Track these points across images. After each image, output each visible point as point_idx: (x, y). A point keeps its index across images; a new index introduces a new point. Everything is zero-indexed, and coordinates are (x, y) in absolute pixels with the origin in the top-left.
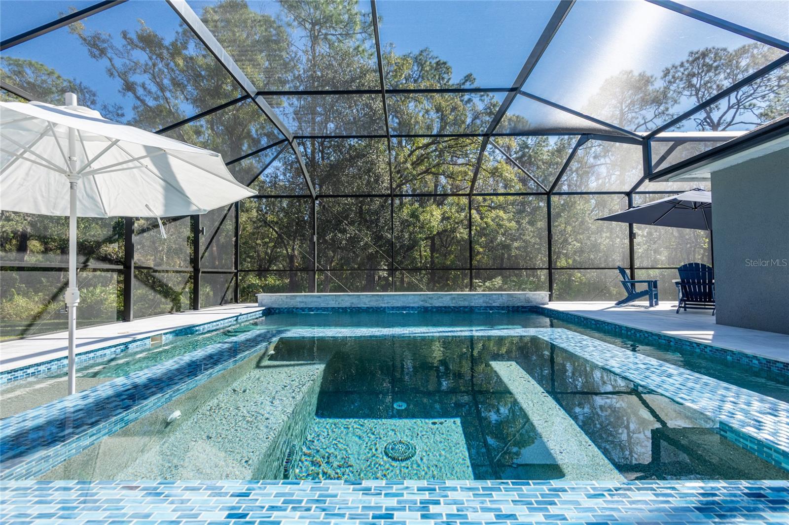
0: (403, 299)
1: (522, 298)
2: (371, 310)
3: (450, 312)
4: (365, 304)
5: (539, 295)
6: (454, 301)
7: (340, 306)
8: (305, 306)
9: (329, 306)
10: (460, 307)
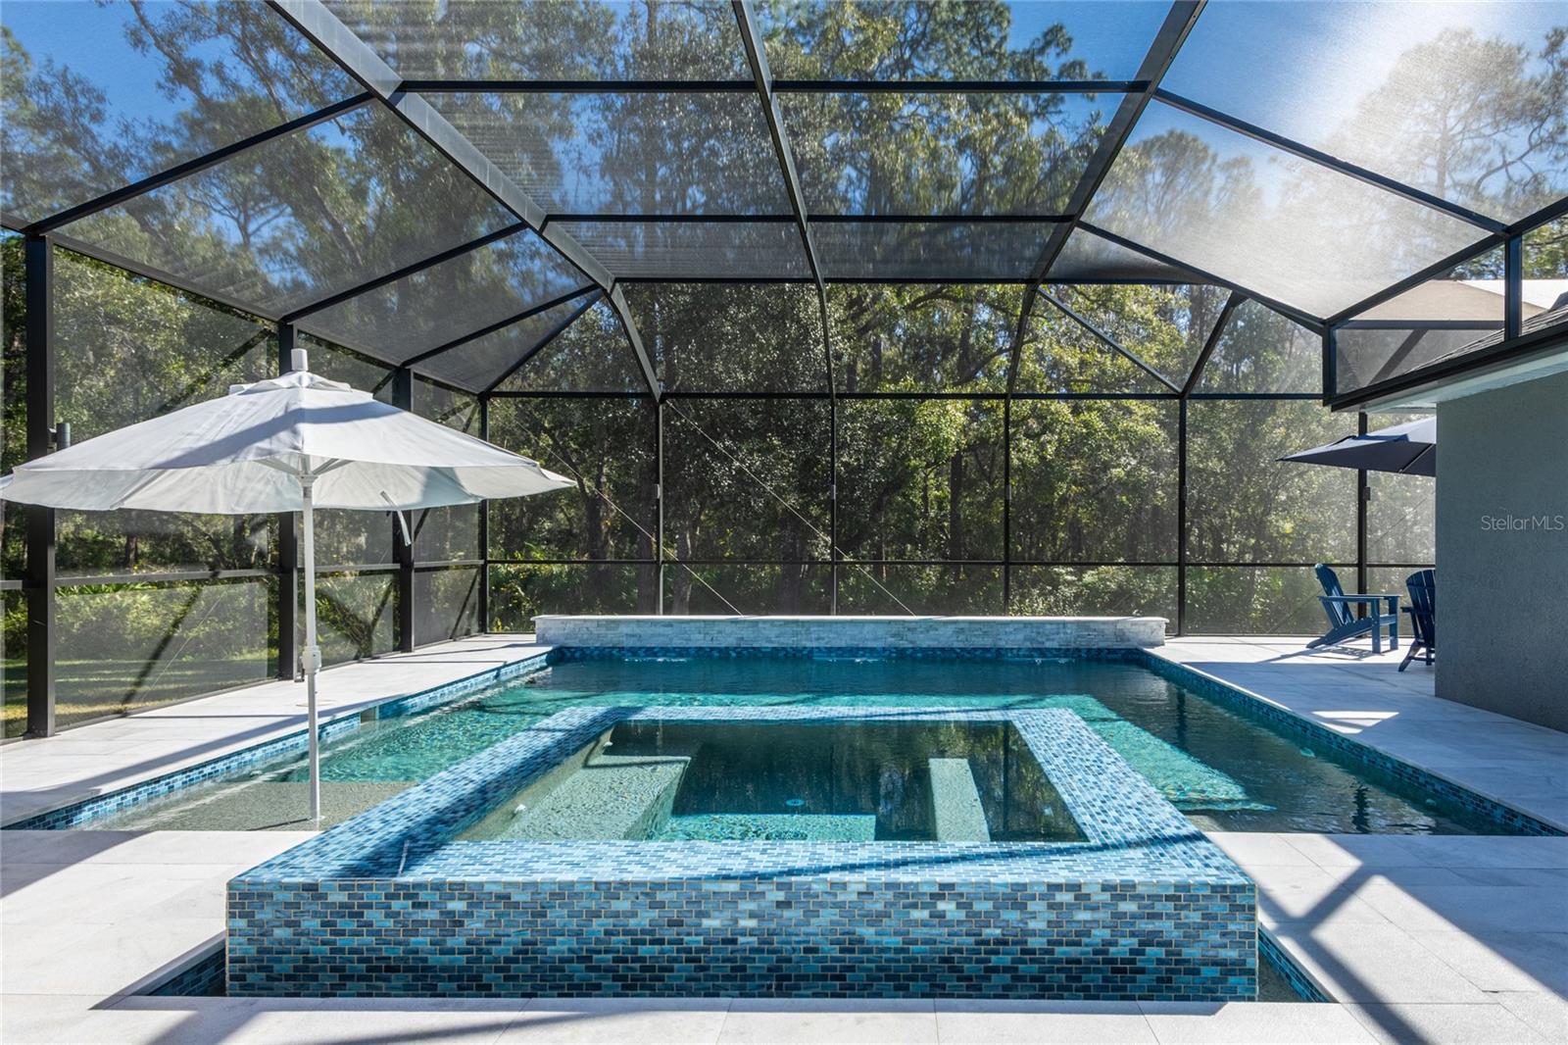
0: (855, 631)
1: (1109, 630)
2: (781, 654)
3: (952, 662)
4: (769, 641)
5: (1145, 624)
6: (961, 637)
7: (715, 644)
8: (638, 644)
9: (691, 644)
10: (975, 649)
